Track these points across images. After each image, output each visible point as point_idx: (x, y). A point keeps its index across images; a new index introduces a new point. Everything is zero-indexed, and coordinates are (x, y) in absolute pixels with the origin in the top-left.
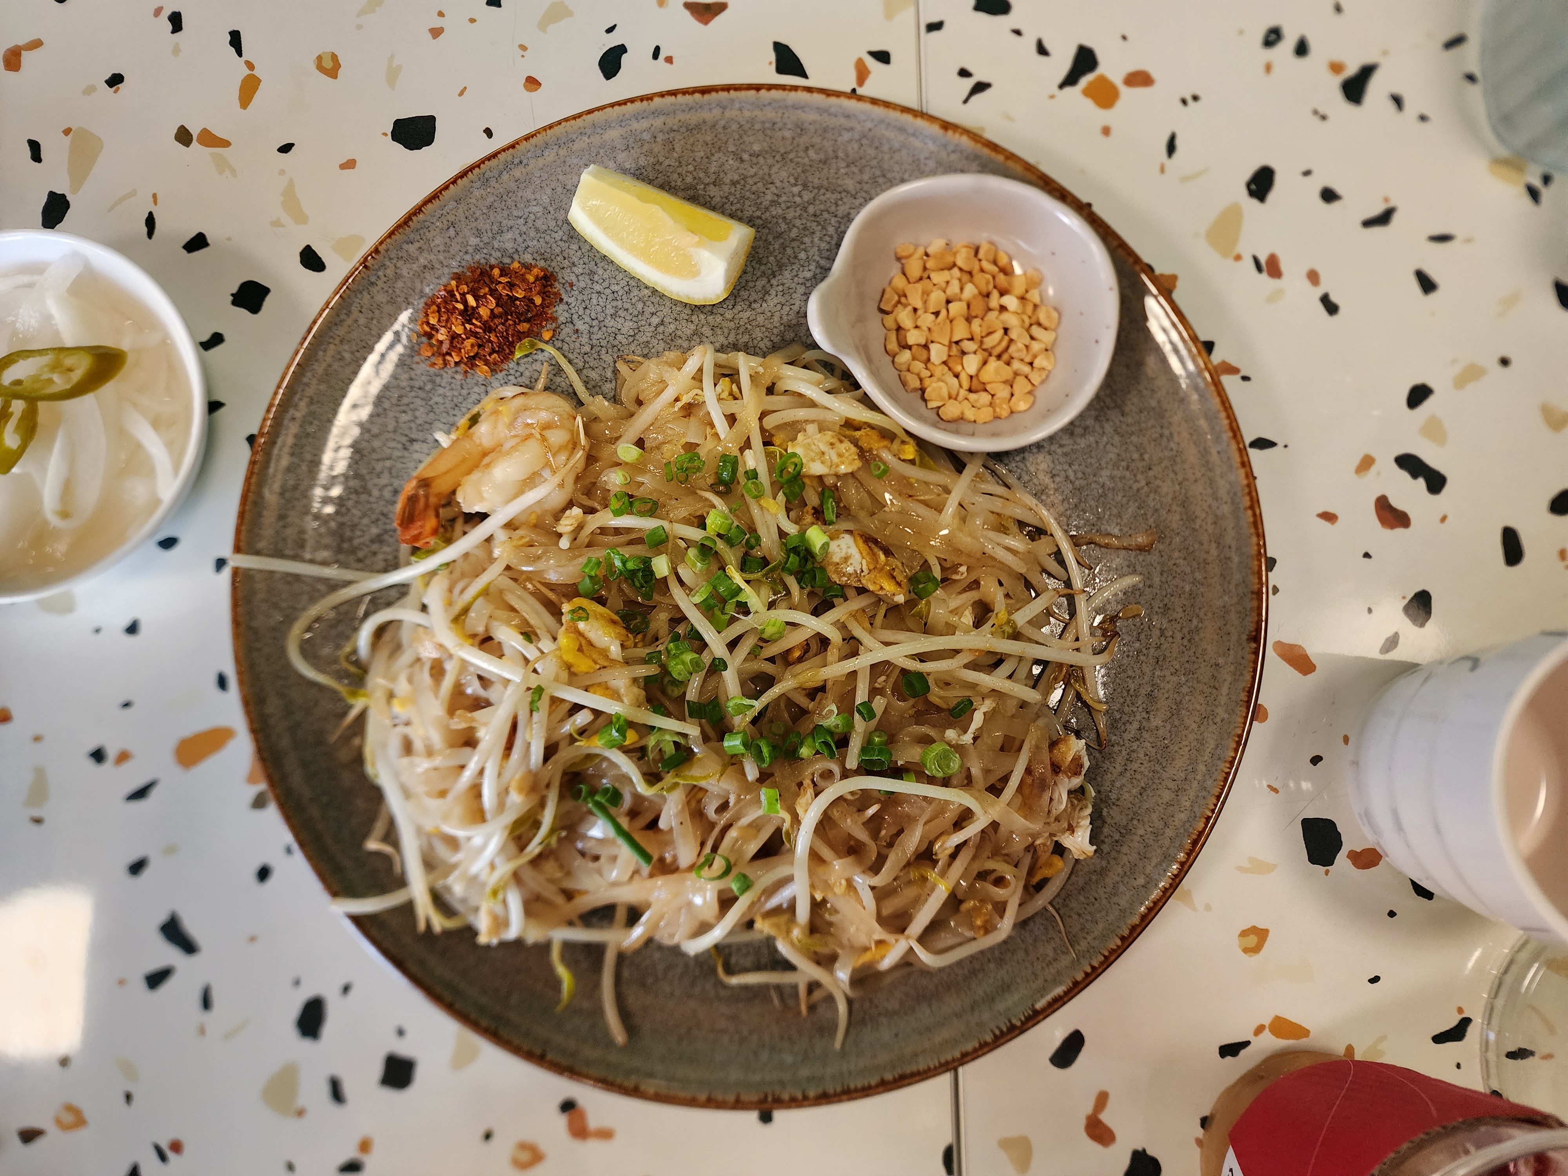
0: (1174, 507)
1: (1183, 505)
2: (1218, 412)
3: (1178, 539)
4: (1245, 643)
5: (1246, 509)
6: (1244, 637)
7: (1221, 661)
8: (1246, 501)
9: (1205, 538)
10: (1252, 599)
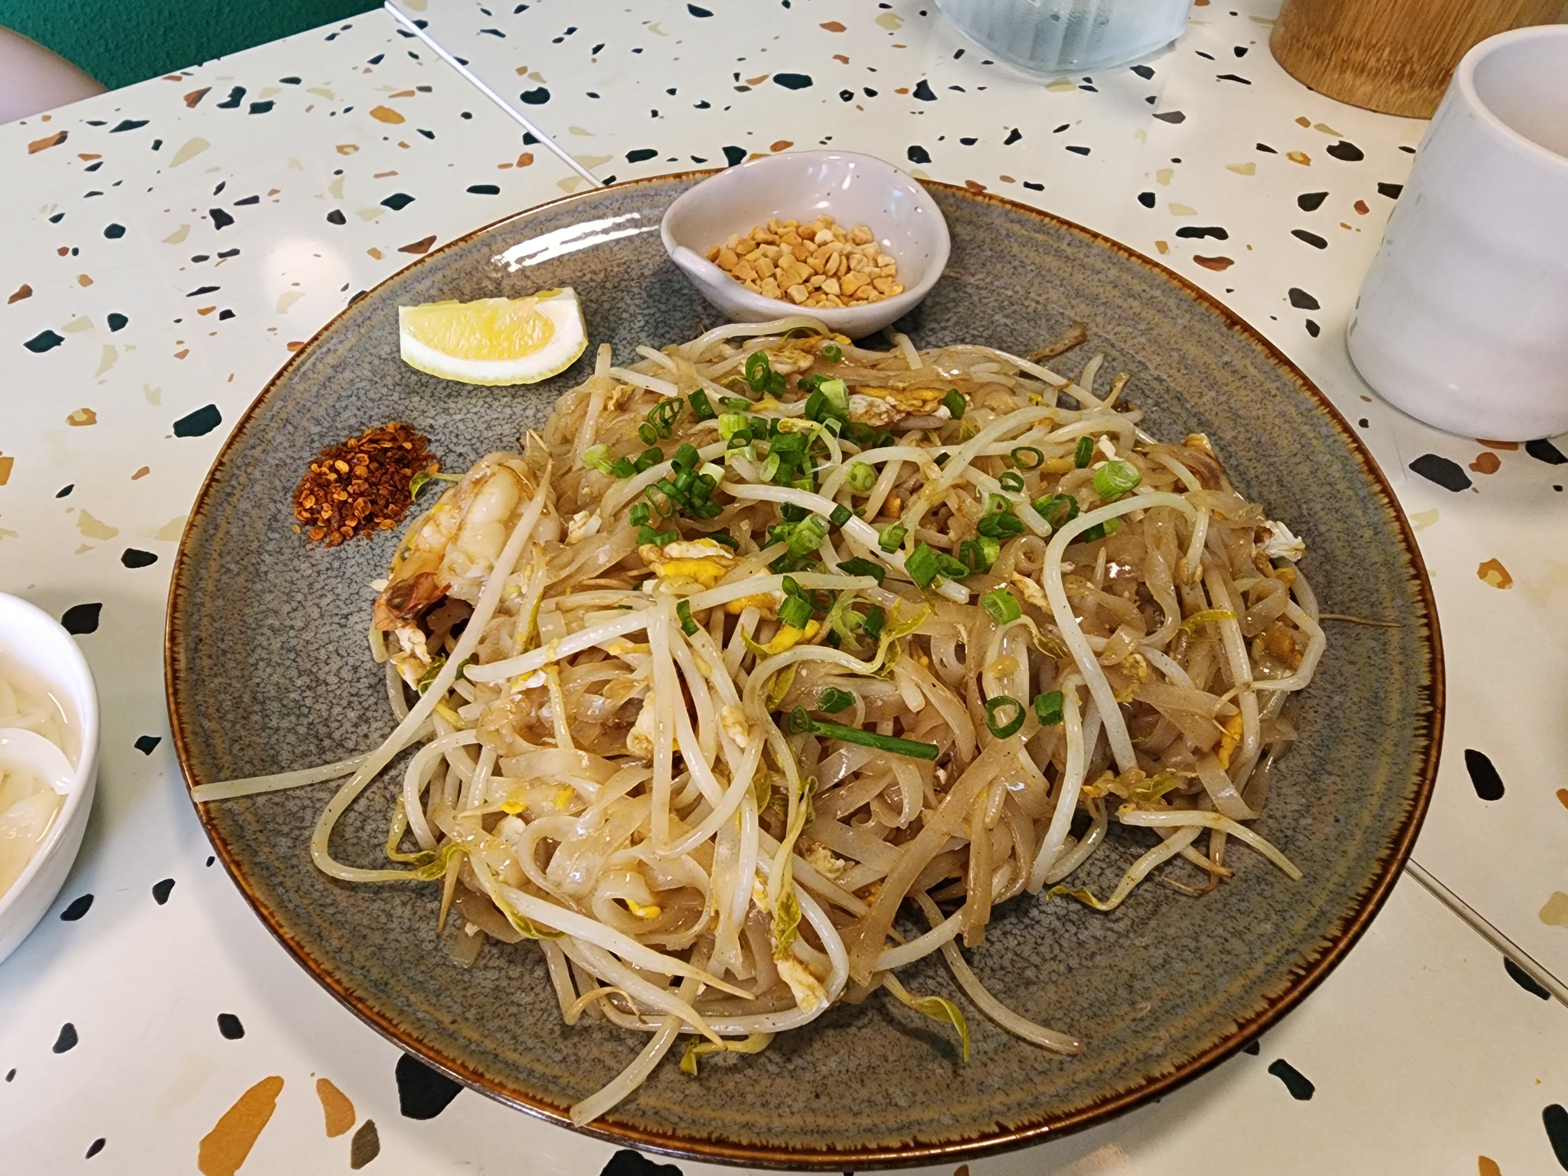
0: (1074, 302)
1: (1078, 295)
2: (1042, 221)
3: (1099, 319)
4: (1230, 333)
5: (1128, 259)
6: (1224, 329)
7: (1226, 358)
8: (1124, 255)
9: (1119, 302)
10: (1200, 304)
